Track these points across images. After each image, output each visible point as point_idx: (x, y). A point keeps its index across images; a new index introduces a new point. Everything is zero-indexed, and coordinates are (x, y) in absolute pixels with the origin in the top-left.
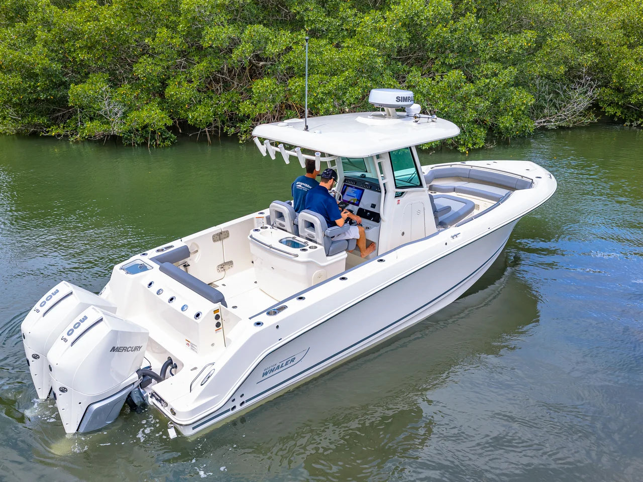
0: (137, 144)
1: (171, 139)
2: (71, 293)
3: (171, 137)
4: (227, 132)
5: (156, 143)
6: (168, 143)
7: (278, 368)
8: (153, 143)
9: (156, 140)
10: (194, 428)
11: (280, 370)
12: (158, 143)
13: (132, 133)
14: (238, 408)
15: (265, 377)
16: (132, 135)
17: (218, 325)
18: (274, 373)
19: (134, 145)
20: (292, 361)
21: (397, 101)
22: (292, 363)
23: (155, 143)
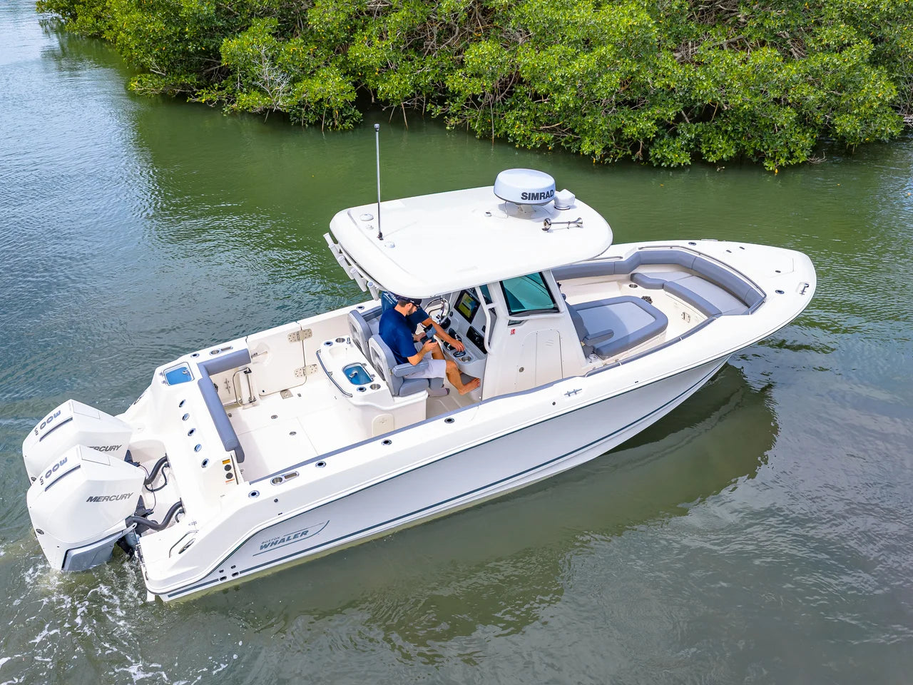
0: (308, 123)
1: (354, 119)
2: (71, 419)
3: (354, 115)
4: (431, 111)
5: (334, 124)
6: (348, 124)
7: (283, 540)
8: (330, 123)
9: (333, 120)
10: (169, 596)
11: (286, 543)
12: (337, 123)
13: (303, 106)
14: (230, 578)
15: (264, 550)
16: (303, 109)
17: (229, 476)
18: (277, 546)
19: (304, 125)
20: (305, 533)
21: (522, 198)
22: (304, 536)
23: (331, 124)
